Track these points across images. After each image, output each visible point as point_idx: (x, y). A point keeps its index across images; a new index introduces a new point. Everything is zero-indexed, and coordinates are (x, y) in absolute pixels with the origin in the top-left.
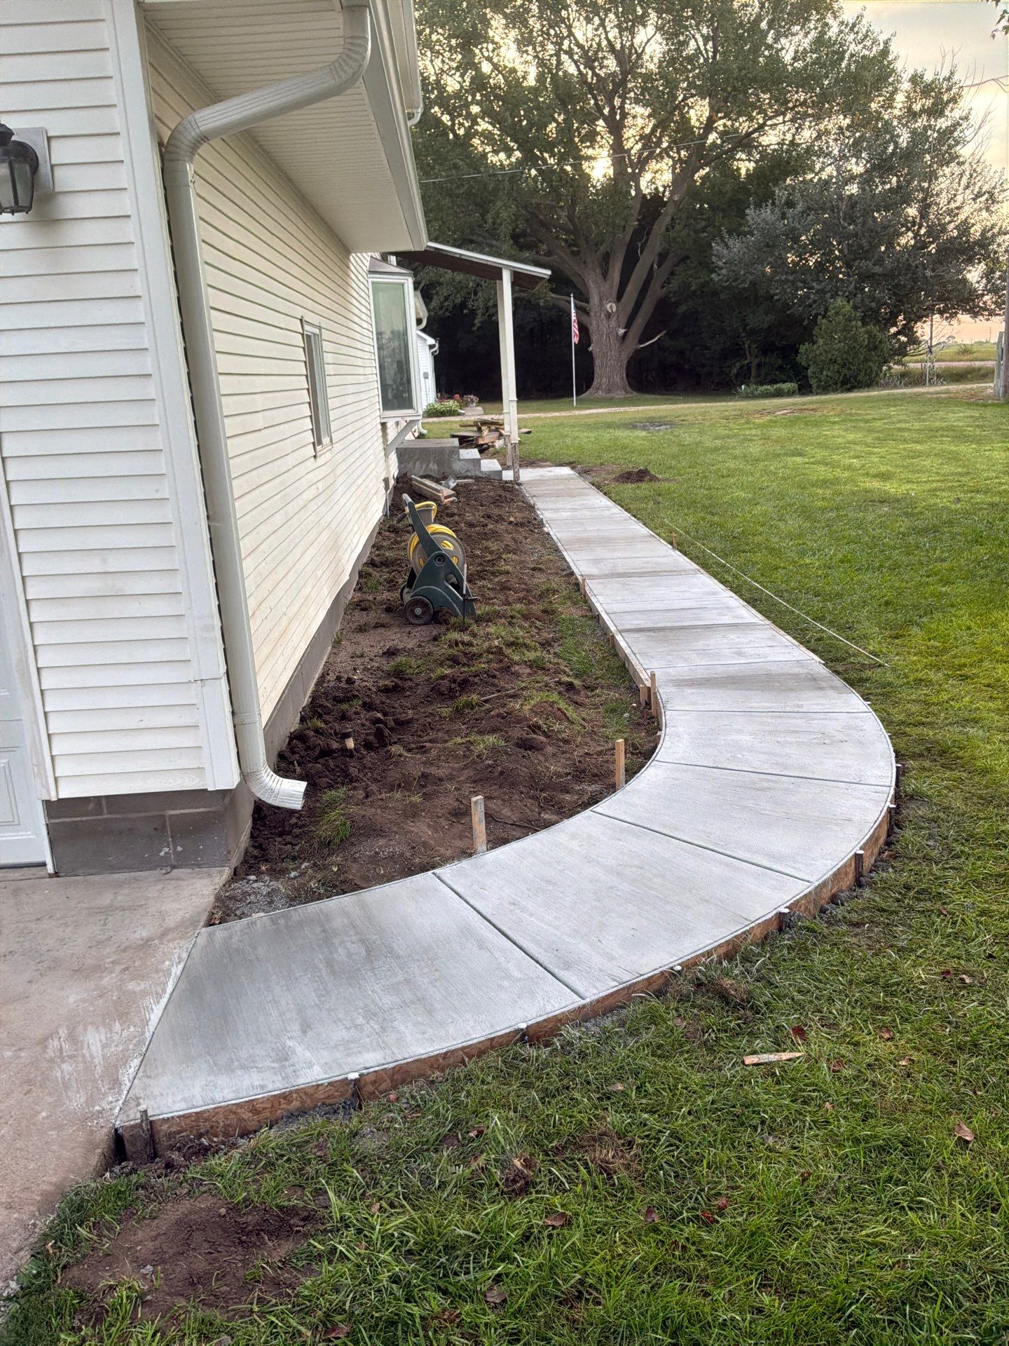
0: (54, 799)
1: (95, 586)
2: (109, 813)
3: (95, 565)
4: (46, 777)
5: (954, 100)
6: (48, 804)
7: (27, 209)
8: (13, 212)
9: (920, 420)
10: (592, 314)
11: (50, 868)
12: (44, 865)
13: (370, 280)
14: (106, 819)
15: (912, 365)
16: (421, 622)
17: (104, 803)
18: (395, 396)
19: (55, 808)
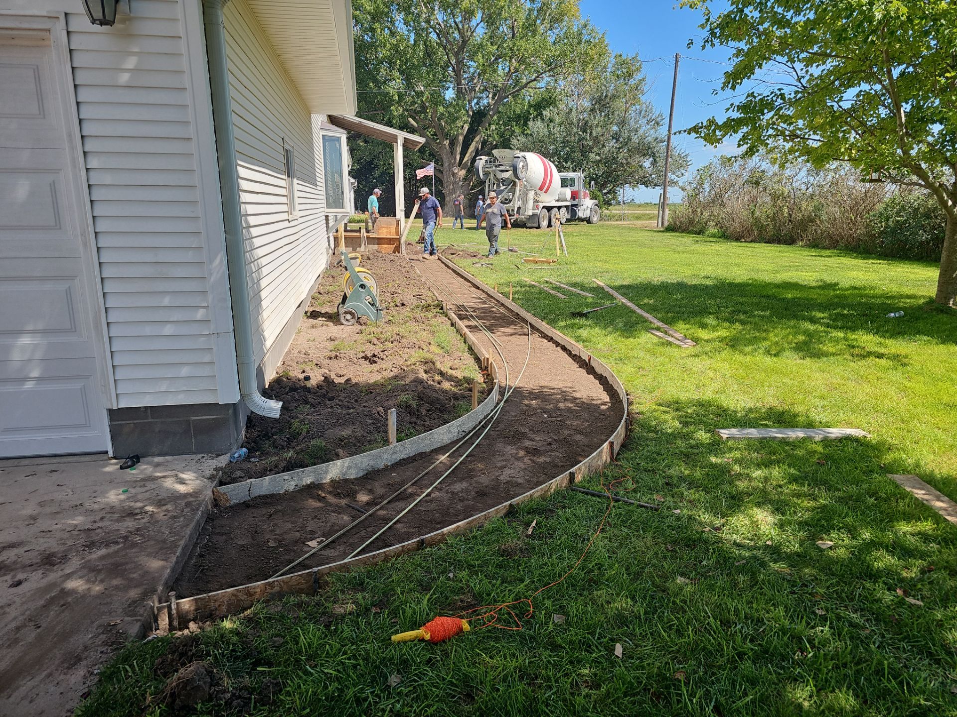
0: (115, 408)
1: (148, 271)
2: (152, 418)
3: (149, 257)
4: (110, 394)
5: (638, 70)
6: (110, 411)
7: (111, 23)
8: (101, 24)
9: (620, 236)
10: (444, 173)
11: (111, 454)
12: (107, 452)
13: (321, 134)
14: (151, 422)
15: (613, 211)
16: (350, 323)
17: (149, 411)
18: (334, 202)
19: (115, 414)
